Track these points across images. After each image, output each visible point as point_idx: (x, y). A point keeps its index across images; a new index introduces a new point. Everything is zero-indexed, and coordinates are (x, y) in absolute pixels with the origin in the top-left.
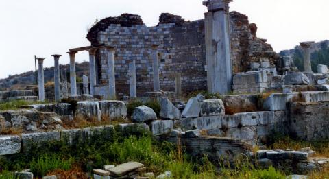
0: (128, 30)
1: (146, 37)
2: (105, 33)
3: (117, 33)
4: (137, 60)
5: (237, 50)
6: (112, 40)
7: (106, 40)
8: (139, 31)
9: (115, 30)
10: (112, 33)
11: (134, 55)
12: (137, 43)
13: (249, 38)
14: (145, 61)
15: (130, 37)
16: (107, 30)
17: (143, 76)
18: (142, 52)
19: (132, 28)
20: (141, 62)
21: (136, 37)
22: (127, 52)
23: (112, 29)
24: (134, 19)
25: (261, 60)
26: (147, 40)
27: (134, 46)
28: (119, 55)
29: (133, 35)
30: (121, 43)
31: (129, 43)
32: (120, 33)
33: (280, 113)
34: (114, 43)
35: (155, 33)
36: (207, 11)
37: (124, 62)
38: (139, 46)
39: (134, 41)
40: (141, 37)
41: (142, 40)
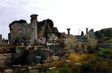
0: (21, 25)
1: (26, 27)
2: (13, 25)
3: (17, 26)
4: (23, 33)
5: (44, 31)
6: (15, 28)
7: (14, 27)
8: (24, 25)
9: (17, 25)
10: (15, 25)
11: (22, 32)
12: (24, 28)
13: (48, 27)
14: (26, 34)
15: (21, 27)
16: (14, 24)
17: (25, 38)
18: (25, 31)
19: (22, 24)
20: (25, 34)
21: (23, 27)
22: (20, 31)
23: (16, 24)
24: (23, 21)
25: (51, 34)
26: (27, 28)
27: (23, 29)
28: (18, 32)
29: (22, 26)
30: (18, 28)
31: (21, 28)
32: (18, 25)
33: (21, 54)
34: (16, 28)
35: (29, 25)
36: (31, 19)
37: (19, 34)
38: (24, 29)
39: (23, 28)
40: (25, 27)
41: (25, 28)
